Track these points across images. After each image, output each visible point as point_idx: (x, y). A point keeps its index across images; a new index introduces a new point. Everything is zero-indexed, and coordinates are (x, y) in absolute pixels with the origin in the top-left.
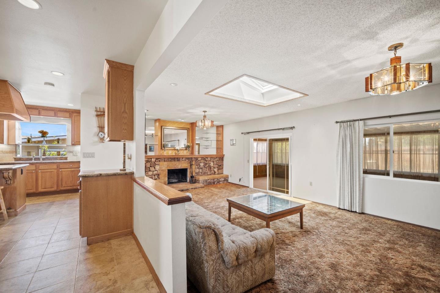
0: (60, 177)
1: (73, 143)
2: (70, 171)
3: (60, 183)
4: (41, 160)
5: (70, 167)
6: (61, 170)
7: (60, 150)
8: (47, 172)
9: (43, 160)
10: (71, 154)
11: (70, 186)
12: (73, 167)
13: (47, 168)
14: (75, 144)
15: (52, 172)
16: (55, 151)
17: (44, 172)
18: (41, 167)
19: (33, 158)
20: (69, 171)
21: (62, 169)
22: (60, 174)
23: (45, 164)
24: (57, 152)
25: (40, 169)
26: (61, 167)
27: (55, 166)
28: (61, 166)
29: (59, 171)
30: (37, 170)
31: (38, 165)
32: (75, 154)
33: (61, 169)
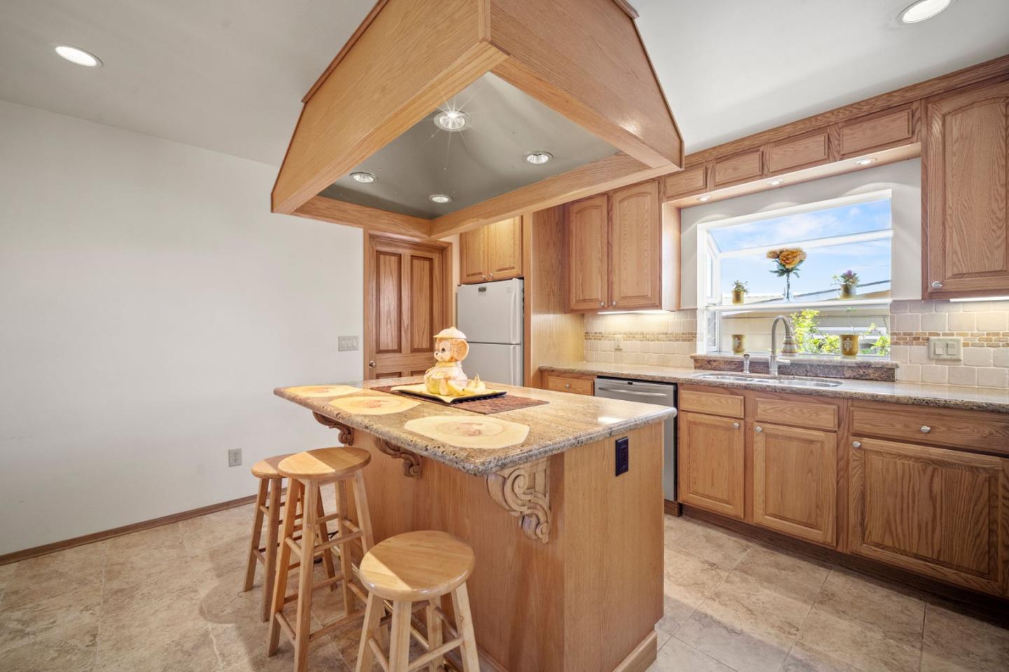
0: (855, 482)
1: (935, 284)
2: (917, 459)
3: (853, 518)
4: (774, 371)
5: (919, 437)
6: (857, 444)
7: (856, 329)
8: (790, 438)
9: (780, 372)
10: (918, 350)
11: (916, 556)
12: (930, 438)
13: (787, 418)
14: (948, 288)
15: (812, 442)
16: (835, 333)
17: (776, 436)
18: (765, 408)
19: (747, 364)
20: (906, 457)
21: (865, 440)
22: (853, 464)
23: (782, 399)
24: (844, 338)
25: (759, 417)
26: (857, 426)
27: (827, 417)
28: (862, 419)
29: (848, 444)
30: (749, 419)
31: (751, 395)
32: (939, 351)
33: (860, 435)
